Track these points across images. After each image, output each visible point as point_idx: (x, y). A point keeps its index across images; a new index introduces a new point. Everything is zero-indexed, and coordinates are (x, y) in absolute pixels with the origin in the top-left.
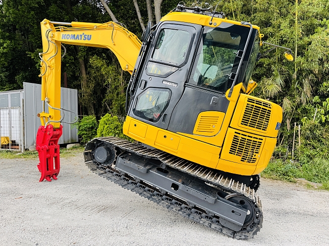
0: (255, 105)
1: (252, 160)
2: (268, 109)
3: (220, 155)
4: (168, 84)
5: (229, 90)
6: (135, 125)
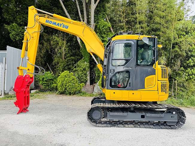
0: (163, 68)
1: (167, 92)
2: (166, 69)
3: (158, 94)
4: (127, 68)
5: (154, 65)
6: (114, 93)
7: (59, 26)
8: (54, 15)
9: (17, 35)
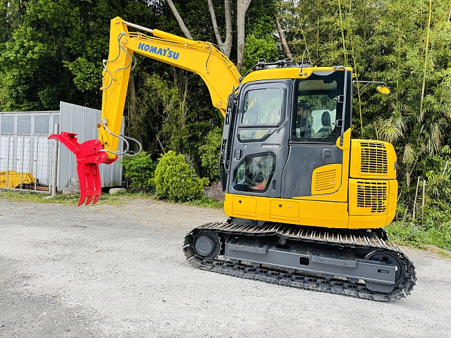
0: (369, 148)
1: (381, 209)
2: (383, 149)
3: (348, 211)
4: (269, 146)
5: (339, 139)
6: (240, 202)
7: (161, 54)
8: (156, 32)
9: (87, 80)
